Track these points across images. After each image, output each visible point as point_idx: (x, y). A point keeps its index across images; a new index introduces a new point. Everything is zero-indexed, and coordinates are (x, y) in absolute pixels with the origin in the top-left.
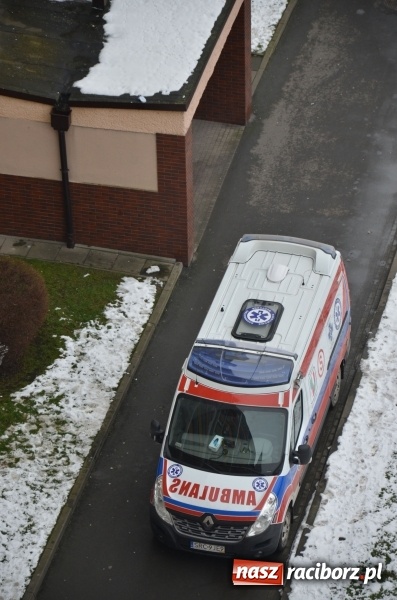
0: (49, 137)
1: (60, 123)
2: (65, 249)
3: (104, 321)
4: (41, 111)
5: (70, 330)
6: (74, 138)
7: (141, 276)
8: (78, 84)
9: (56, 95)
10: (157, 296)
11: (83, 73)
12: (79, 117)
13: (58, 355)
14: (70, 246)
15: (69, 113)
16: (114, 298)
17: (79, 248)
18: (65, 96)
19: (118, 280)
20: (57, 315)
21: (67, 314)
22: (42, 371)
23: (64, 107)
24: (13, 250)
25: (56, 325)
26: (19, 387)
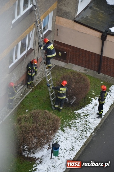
0: (99, 42)
1: (103, 39)
2: (97, 74)
4: (99, 34)
6: (106, 44)
8: (111, 29)
9: (104, 31)
12: (109, 38)
13: (89, 103)
14: (99, 73)
15: (106, 36)
16: (108, 90)
17: (101, 74)
18: (106, 31)
19: (111, 85)
20: (92, 92)
21: (95, 92)
22: (84, 106)
24: (83, 71)
25: (91, 94)
26: (77, 110)
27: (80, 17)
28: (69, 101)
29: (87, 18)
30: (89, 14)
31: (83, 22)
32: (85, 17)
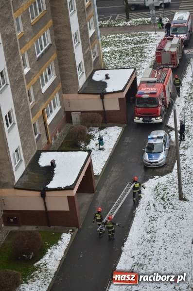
0: (41, 200)
1: (43, 196)
2: (48, 228)
3: (58, 244)
4: (38, 194)
5: (49, 247)
6: (48, 199)
7: (67, 232)
8: (47, 186)
9: (42, 189)
10: (71, 237)
11: (48, 183)
12: (48, 194)
13: (46, 254)
14: (50, 227)
15: (45, 193)
16: (60, 238)
17: (52, 227)
18: (44, 189)
19: (62, 234)
20: (46, 244)
21: (48, 244)
22: (42, 258)
23: (44, 192)
24: (35, 229)
25: (46, 246)
26: (36, 262)
27: (19, 183)
28: (28, 257)
29: (25, 183)
30: (26, 179)
31: (22, 187)
32: (23, 182)
